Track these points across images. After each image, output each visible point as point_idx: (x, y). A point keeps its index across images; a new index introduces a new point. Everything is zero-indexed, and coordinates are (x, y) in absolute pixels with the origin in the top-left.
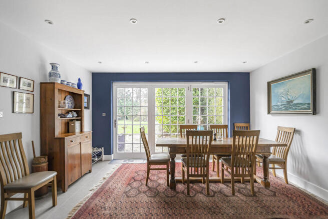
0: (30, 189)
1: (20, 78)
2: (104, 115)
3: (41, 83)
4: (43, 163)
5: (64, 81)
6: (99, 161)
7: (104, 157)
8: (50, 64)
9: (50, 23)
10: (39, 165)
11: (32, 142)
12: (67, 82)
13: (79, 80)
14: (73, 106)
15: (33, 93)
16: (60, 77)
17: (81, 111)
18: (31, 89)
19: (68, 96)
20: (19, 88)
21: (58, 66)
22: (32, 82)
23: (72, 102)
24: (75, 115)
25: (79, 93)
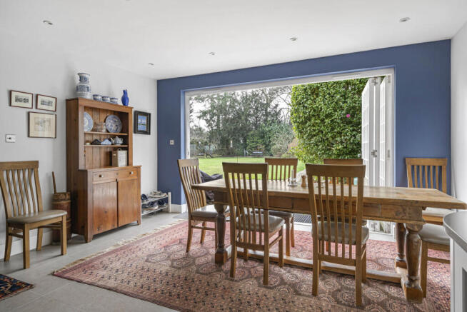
0: (24, 225)
1: (37, 96)
2: (172, 142)
3: (67, 100)
4: (62, 200)
5: (97, 95)
6: (160, 212)
7: (171, 207)
8: (79, 74)
9: (50, 24)
10: (58, 203)
11: (53, 173)
12: (111, 99)
13: (125, 92)
14: (119, 130)
15: (56, 113)
16: (88, 91)
17: (128, 136)
18: (52, 108)
19: (111, 117)
20: (36, 108)
21: (87, 76)
22: (54, 100)
23: (117, 123)
24: (120, 141)
25: (124, 110)
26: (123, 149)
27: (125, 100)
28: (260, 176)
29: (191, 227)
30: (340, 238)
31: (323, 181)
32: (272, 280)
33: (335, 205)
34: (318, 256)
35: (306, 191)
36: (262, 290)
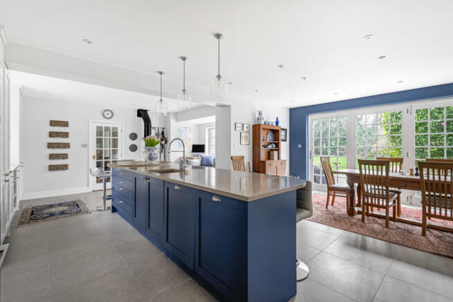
1: (243, 124)
3: (253, 126)
8: (258, 112)
11: (249, 162)
13: (277, 118)
14: (273, 140)
15: (249, 132)
16: (263, 120)
17: (279, 143)
20: (243, 130)
21: (262, 112)
22: (249, 126)
23: (272, 136)
24: (274, 146)
25: (276, 128)
26: (276, 150)
27: (277, 123)
28: (384, 167)
29: (329, 195)
30: (443, 205)
31: (431, 172)
32: (391, 226)
33: (446, 186)
34: (426, 215)
35: (418, 177)
36: (386, 229)
